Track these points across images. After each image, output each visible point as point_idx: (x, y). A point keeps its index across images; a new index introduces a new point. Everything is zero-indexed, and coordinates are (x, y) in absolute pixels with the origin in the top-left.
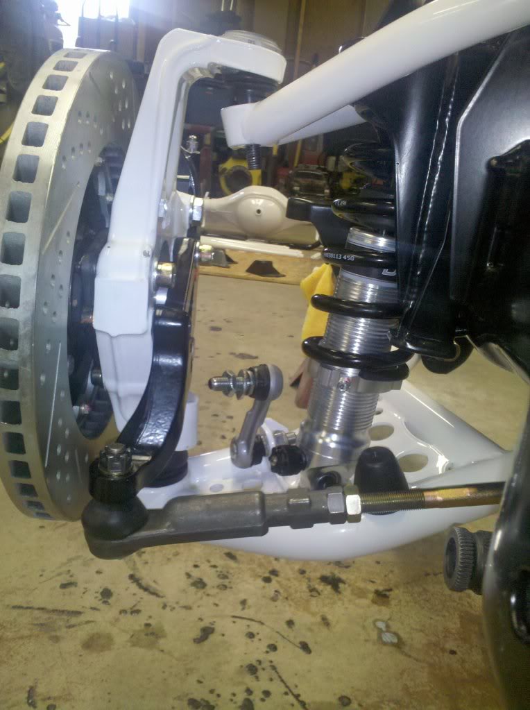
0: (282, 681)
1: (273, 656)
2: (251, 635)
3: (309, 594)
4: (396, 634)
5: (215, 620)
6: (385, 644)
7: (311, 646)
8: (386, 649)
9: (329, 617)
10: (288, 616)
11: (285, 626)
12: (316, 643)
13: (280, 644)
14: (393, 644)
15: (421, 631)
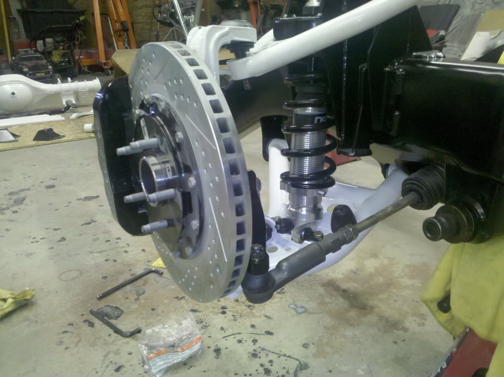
0: (272, 352)
1: (258, 345)
2: (240, 341)
3: (249, 309)
4: (302, 307)
5: (216, 344)
6: (300, 313)
7: (271, 331)
8: (303, 315)
9: (267, 314)
10: (249, 324)
11: (252, 329)
12: (272, 328)
13: (257, 337)
14: (304, 312)
15: (311, 300)
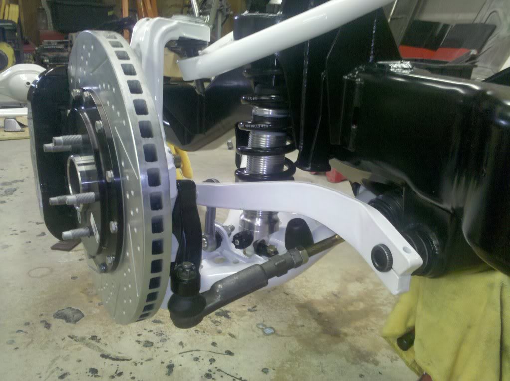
0: (228, 374)
1: (215, 364)
2: (197, 359)
3: (215, 325)
4: (271, 328)
5: (171, 359)
6: (268, 335)
7: (232, 351)
8: (270, 337)
9: (233, 332)
10: (211, 341)
11: (213, 347)
12: (234, 348)
13: (215, 356)
14: (272, 333)
15: (282, 321)
